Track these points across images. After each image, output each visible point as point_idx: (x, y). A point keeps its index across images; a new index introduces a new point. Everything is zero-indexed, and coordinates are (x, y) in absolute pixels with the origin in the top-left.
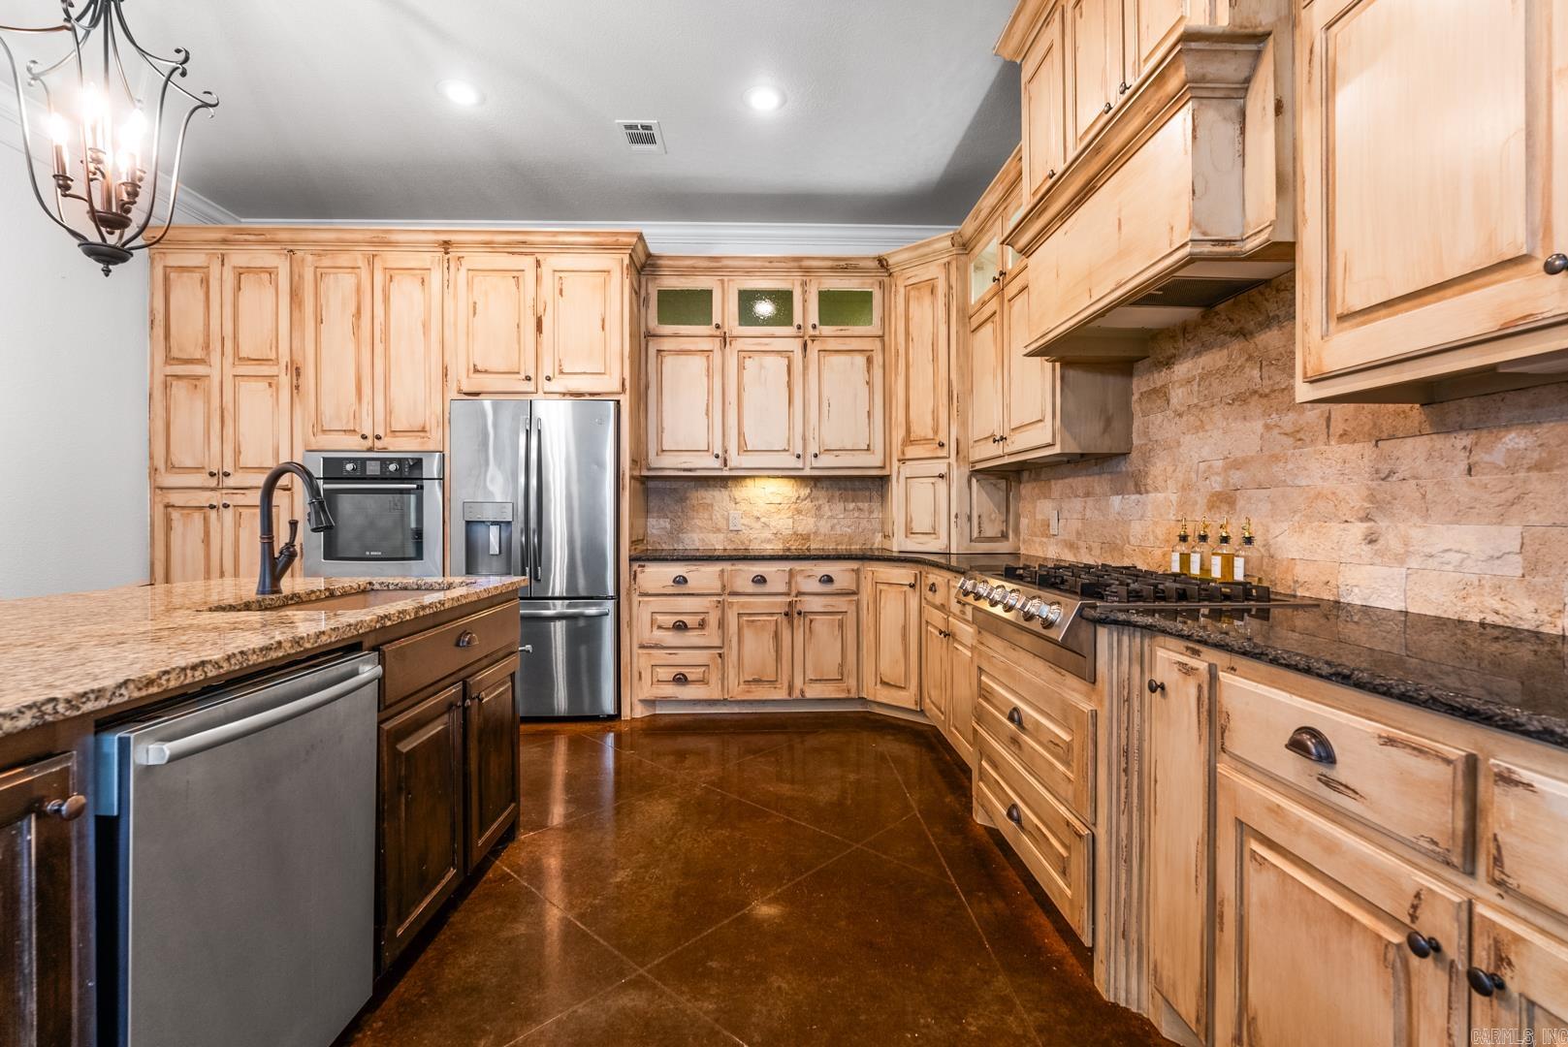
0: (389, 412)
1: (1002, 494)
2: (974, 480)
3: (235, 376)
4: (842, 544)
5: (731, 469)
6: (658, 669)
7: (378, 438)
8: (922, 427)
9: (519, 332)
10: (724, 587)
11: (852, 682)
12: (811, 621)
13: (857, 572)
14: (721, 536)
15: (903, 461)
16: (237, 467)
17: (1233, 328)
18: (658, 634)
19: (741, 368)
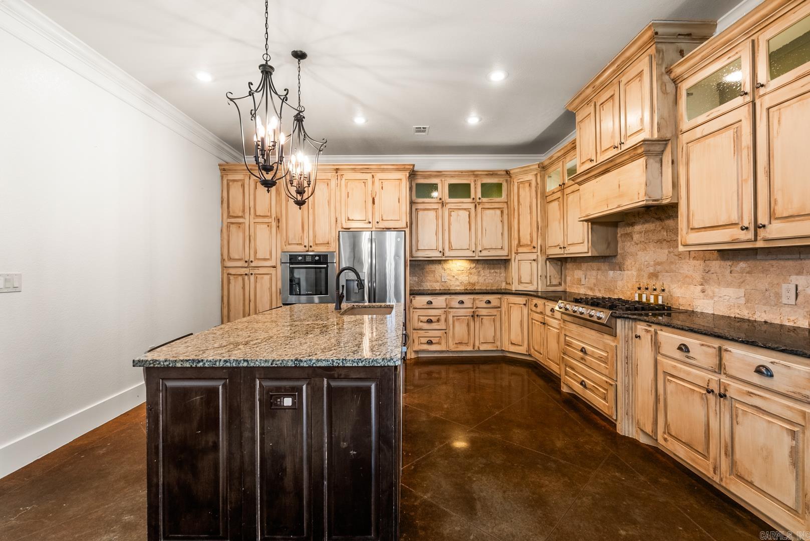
0: (315, 237)
1: (559, 267)
2: (548, 262)
3: (254, 223)
4: (489, 287)
5: (446, 257)
6: (421, 338)
7: (311, 247)
8: (525, 239)
9: (366, 204)
10: (447, 305)
11: (499, 344)
12: (482, 319)
13: (500, 299)
14: (438, 284)
15: (517, 253)
16: (256, 259)
17: (656, 216)
18: (421, 324)
19: (450, 215)
